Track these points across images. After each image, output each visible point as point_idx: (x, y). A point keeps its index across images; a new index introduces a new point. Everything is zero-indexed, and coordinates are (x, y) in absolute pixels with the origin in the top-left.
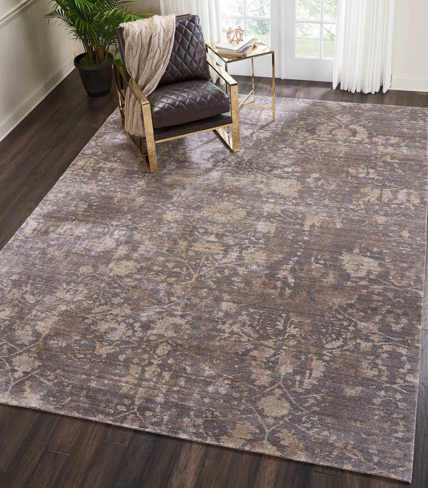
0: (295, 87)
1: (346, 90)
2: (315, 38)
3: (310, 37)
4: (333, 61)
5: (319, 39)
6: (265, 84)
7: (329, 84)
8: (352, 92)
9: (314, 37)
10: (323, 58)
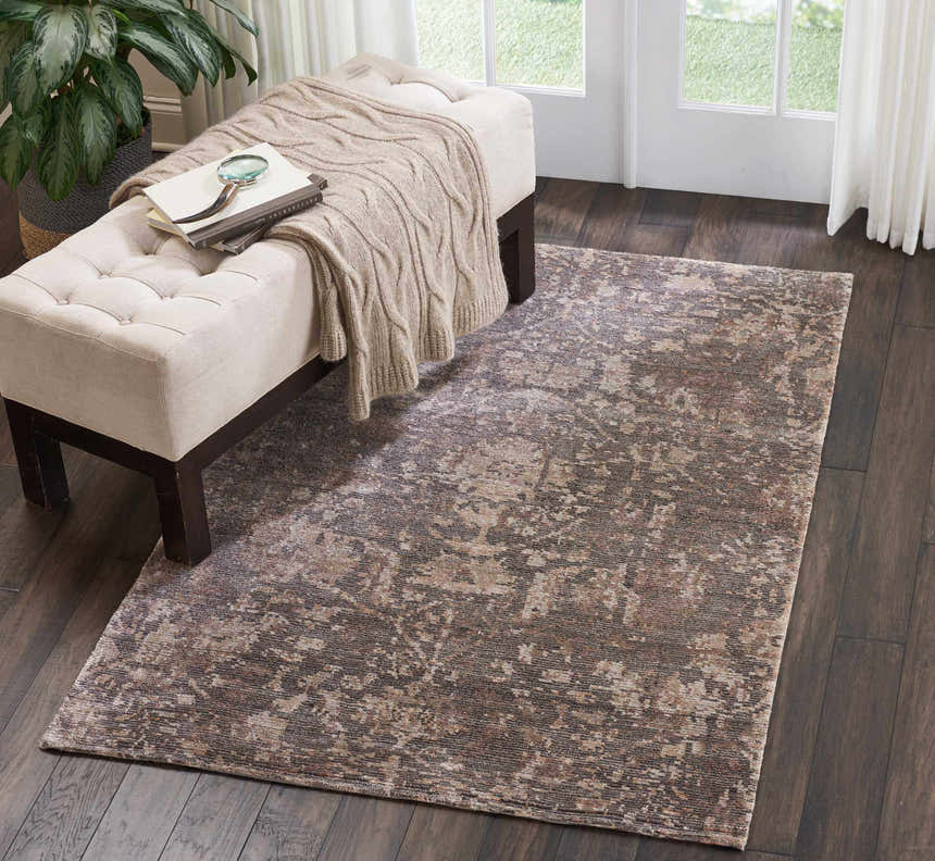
0: (682, 222)
1: (883, 241)
2: (750, 21)
3: (734, 16)
4: (831, 125)
5: (772, 24)
6: (561, 207)
7: (813, 214)
8: (905, 249)
9: (747, 17)
10: (791, 113)
